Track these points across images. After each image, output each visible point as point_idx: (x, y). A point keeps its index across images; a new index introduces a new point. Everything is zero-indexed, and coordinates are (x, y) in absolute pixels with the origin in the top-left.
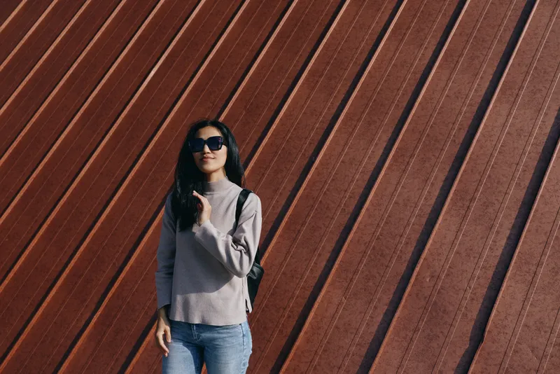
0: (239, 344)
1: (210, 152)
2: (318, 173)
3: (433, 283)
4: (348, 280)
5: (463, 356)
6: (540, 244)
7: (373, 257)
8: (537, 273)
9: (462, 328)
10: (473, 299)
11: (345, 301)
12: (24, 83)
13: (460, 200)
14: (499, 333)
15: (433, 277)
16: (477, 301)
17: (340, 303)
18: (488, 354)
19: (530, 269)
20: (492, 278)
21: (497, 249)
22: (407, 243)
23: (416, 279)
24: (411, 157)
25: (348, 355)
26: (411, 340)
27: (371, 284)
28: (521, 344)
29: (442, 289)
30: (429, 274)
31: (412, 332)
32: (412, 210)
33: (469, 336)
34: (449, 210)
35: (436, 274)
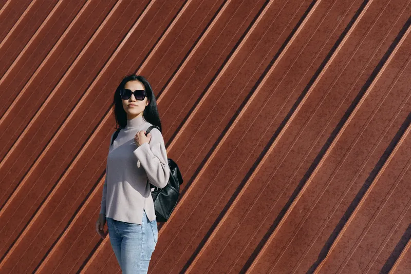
0: (138, 239)
1: (135, 100)
3: (304, 214)
4: (245, 211)
5: (311, 267)
6: (389, 185)
7: (266, 193)
8: (380, 208)
9: (316, 246)
10: (329, 227)
11: (239, 226)
12: (30, 42)
13: (340, 149)
14: (340, 252)
15: (305, 209)
16: (331, 228)
17: (236, 228)
18: (329, 266)
19: (375, 205)
21: (356, 189)
22: (292, 183)
23: (292, 211)
24: (312, 112)
25: (233, 264)
26: (279, 255)
27: (260, 214)
28: (353, 260)
29: (310, 219)
30: (302, 207)
31: (280, 250)
32: (302, 157)
33: (319, 253)
34: (330, 157)
35: (308, 207)
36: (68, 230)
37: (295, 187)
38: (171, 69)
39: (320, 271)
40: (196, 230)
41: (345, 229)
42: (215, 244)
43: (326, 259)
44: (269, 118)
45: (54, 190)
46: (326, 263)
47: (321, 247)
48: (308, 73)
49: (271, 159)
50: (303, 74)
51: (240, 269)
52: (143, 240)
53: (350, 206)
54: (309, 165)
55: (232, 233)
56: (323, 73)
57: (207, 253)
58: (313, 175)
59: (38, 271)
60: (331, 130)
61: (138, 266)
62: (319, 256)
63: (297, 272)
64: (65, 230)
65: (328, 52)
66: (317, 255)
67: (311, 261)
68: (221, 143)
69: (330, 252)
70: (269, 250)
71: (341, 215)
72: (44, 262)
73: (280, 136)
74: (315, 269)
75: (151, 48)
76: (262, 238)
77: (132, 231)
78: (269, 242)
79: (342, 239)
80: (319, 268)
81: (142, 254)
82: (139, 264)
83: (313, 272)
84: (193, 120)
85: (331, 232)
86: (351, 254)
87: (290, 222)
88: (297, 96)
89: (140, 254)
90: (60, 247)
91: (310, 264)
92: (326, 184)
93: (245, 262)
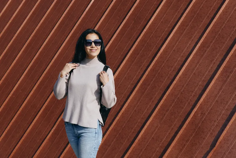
0: (93, 136)
1: (95, 46)
2: (161, 57)
3: (201, 117)
4: (163, 115)
7: (177, 103)
9: (209, 139)
10: (217, 126)
11: (159, 125)
14: (225, 143)
15: (202, 114)
16: (219, 127)
17: (157, 127)
18: (217, 153)
20: (230, 115)
22: (194, 96)
23: (194, 115)
24: (208, 47)
25: (155, 152)
26: (184, 145)
27: (173, 117)
28: (233, 149)
29: (205, 120)
30: (200, 112)
31: (186, 142)
32: (201, 78)
33: (211, 144)
34: (219, 77)
35: (204, 112)
36: (54, 128)
37: (196, 98)
38: (119, 21)
39: (211, 157)
40: (132, 128)
41: (228, 127)
42: (143, 138)
43: (215, 148)
44: (180, 52)
45: (46, 102)
46: (215, 151)
47: (212, 140)
48: (205, 21)
49: (180, 80)
50: (202, 21)
51: (159, 154)
52: (96, 137)
53: (232, 111)
54: (205, 83)
55: (155, 131)
56: (215, 20)
57: (139, 144)
58: (208, 90)
59: (36, 156)
60: (220, 59)
61: (91, 154)
62: (211, 146)
63: (196, 157)
64: (52, 128)
65: (219, 5)
66: (210, 146)
67: (205, 150)
68: (149, 69)
69: (218, 143)
70: (178, 142)
71: (226, 117)
72: (39, 149)
73: (186, 64)
74: (208, 155)
75: (107, 7)
76: (174, 134)
77: (89, 131)
78: (178, 136)
79: (226, 134)
80: (210, 155)
81: (94, 147)
82: (92, 153)
83: (206, 157)
84: (132, 55)
85: (219, 129)
86: (232, 144)
87: (191, 123)
88: (198, 37)
89: (93, 147)
90: (49, 139)
91: (205, 152)
92: (216, 96)
93: (163, 150)
